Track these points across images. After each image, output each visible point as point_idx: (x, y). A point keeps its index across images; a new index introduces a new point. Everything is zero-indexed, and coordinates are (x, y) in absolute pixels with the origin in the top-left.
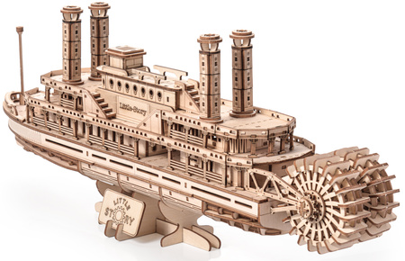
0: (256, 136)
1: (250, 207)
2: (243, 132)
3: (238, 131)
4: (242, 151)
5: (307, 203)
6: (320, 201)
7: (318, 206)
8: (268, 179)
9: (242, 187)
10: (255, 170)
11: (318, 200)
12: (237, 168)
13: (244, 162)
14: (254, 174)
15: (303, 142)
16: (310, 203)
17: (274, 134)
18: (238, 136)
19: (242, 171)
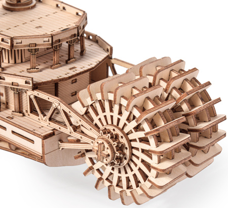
0: (36, 45)
1: (32, 141)
2: (19, 41)
3: (12, 39)
4: (19, 61)
5: (106, 145)
6: (124, 141)
7: (121, 148)
8: (54, 106)
9: (21, 112)
10: (36, 93)
11: (121, 140)
12: (13, 89)
13: (21, 82)
14: (36, 97)
15: (96, 40)
16: (111, 146)
17: (59, 41)
18: (12, 45)
19: (19, 93)
